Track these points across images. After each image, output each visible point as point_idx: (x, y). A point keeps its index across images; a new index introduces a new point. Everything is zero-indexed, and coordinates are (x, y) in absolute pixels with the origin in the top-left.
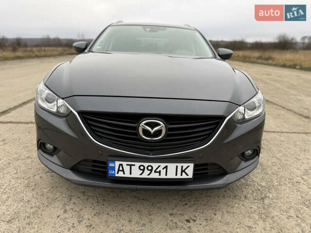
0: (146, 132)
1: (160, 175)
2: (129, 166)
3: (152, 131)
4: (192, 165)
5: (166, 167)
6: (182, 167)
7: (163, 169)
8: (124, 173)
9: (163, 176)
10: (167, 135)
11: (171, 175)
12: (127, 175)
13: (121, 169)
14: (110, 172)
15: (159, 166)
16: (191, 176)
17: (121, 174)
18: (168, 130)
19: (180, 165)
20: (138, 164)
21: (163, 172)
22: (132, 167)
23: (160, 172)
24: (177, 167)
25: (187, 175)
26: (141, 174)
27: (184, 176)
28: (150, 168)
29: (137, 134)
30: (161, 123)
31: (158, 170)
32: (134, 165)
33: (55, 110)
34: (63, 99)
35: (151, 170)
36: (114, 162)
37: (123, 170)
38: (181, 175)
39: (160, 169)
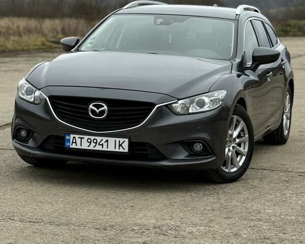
0: (93, 112)
1: (102, 147)
2: (80, 139)
3: (98, 111)
4: (127, 140)
5: (107, 141)
6: (120, 141)
7: (105, 142)
8: (76, 145)
9: (105, 149)
10: (108, 115)
11: (111, 148)
12: (79, 146)
13: (74, 141)
14: (67, 144)
15: (102, 140)
16: (126, 150)
17: (74, 146)
18: (110, 111)
19: (118, 140)
20: (86, 137)
21: (105, 145)
22: (83, 139)
23: (102, 145)
24: (116, 141)
25: (124, 149)
26: (88, 146)
27: (121, 150)
28: (95, 141)
29: (88, 114)
30: (104, 105)
31: (101, 143)
35: (96, 143)
36: (69, 135)
37: (76, 143)
38: (119, 148)
39: (103, 142)
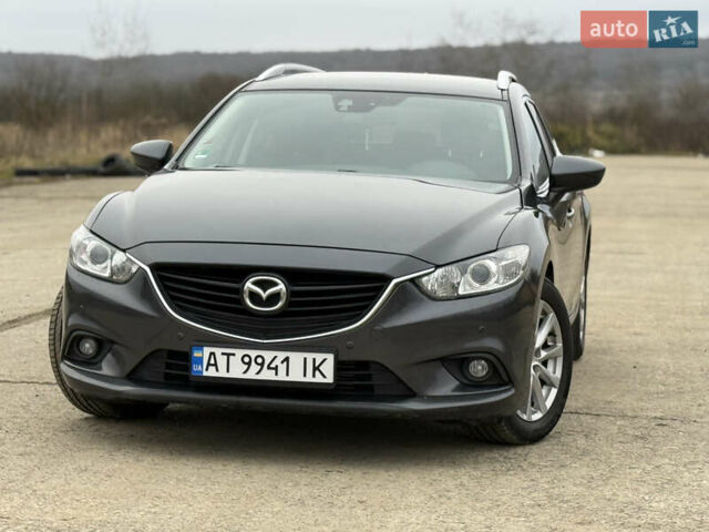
0: (254, 297)
1: (276, 374)
2: (225, 357)
3: (264, 295)
4: (330, 358)
5: (287, 359)
6: (314, 360)
7: (282, 362)
8: (217, 370)
9: (282, 377)
10: (289, 303)
11: (296, 375)
12: (222, 373)
13: (212, 362)
14: (196, 368)
15: (275, 357)
16: (330, 379)
17: (212, 372)
18: (291, 294)
19: (310, 356)
20: (240, 353)
21: (282, 368)
22: (231, 357)
23: (276, 368)
24: (305, 359)
25: (324, 377)
26: (245, 372)
27: (319, 379)
28: (260, 360)
29: (241, 301)
30: (279, 281)
31: (272, 366)
32: (234, 355)
33: (107, 274)
34: (124, 251)
35: (262, 365)
36: (201, 348)
37: (215, 365)
38: (314, 376)
39: (277, 362)
